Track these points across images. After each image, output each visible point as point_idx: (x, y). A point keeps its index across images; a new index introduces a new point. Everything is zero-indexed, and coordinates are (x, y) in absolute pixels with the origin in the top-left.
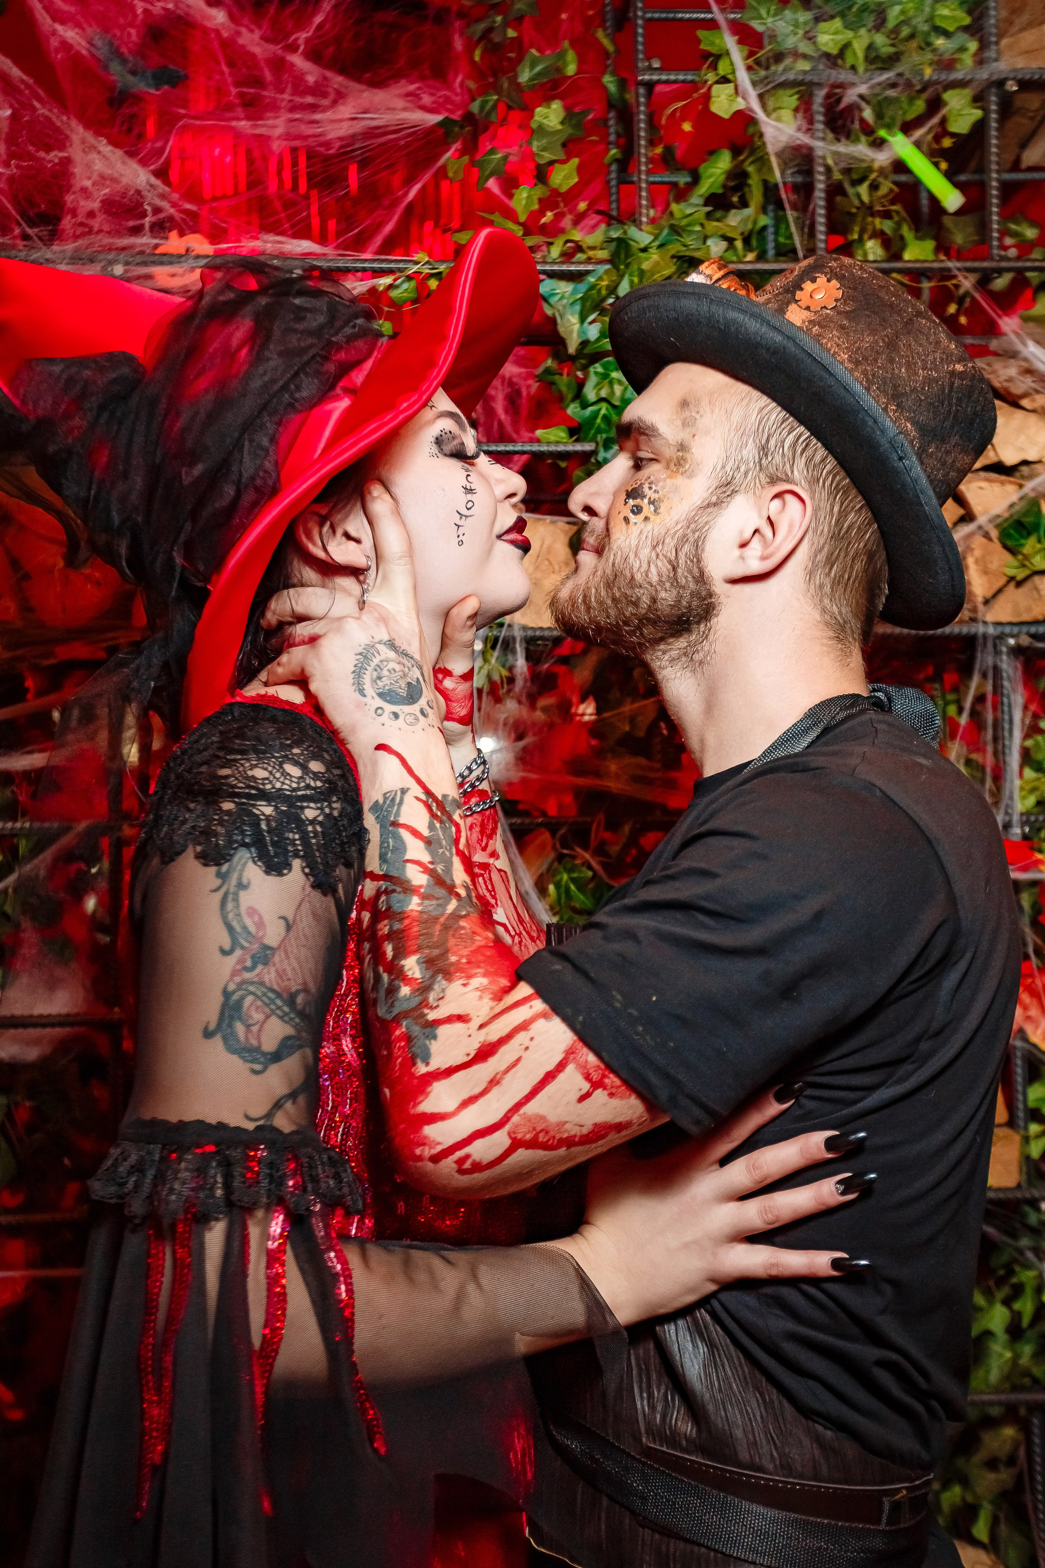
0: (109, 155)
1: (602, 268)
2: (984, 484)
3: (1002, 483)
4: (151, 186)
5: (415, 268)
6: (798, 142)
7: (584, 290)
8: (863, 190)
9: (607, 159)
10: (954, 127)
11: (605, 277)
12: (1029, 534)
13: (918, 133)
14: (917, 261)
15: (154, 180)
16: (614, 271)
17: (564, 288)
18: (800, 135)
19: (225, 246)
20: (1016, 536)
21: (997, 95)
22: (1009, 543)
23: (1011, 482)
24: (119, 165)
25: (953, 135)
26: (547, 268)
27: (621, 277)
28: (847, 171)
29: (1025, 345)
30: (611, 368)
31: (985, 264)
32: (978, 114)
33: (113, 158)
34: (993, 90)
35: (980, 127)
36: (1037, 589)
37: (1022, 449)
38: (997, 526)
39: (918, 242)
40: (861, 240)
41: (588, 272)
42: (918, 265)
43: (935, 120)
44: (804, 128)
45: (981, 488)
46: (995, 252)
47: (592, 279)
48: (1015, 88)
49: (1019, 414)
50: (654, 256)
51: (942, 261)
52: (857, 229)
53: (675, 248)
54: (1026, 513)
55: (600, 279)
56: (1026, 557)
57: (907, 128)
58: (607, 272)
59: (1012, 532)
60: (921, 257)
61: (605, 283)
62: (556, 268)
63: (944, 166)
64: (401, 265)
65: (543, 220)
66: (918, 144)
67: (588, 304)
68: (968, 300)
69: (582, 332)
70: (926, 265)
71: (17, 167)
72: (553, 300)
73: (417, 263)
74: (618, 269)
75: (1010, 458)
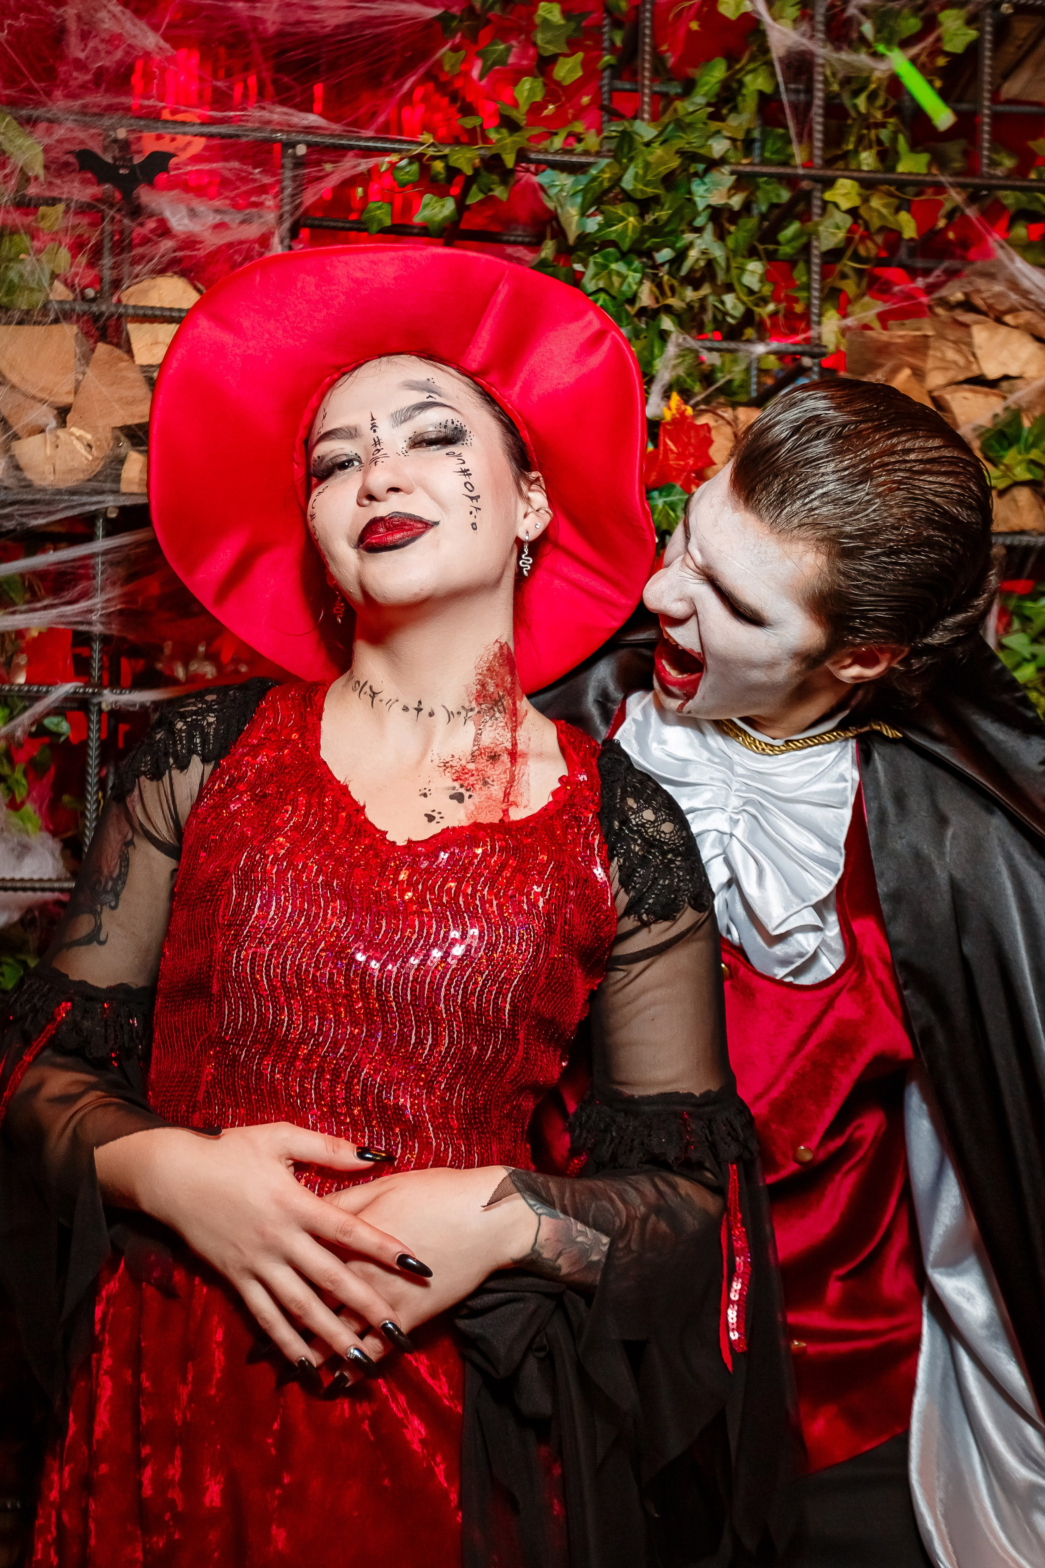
0: (119, 15)
1: (604, 162)
2: (968, 395)
3: (986, 394)
4: (160, 48)
5: (420, 149)
6: (803, 48)
7: (585, 182)
8: (861, 102)
9: (601, 65)
10: (948, 48)
11: (607, 170)
12: (1010, 445)
13: (914, 50)
14: (910, 174)
15: (162, 43)
16: (616, 165)
17: (565, 181)
18: (805, 41)
19: (232, 114)
20: (997, 447)
21: (991, 17)
22: (991, 454)
23: (995, 394)
24: (128, 25)
25: (947, 54)
26: (550, 157)
27: (625, 169)
28: (846, 81)
29: (1012, 261)
30: (612, 258)
31: (977, 181)
32: (973, 34)
33: (123, 19)
34: (989, 12)
35: (973, 48)
36: (1015, 501)
37: (1004, 364)
38: (979, 436)
39: (913, 156)
40: (856, 152)
41: (590, 165)
42: (912, 178)
43: (931, 39)
44: (808, 34)
45: (965, 398)
46: (985, 169)
47: (594, 172)
48: (1010, 11)
49: (1003, 330)
50: (658, 151)
51: (935, 175)
52: (852, 139)
53: (679, 143)
54: (1009, 424)
55: (602, 171)
56: (1009, 468)
57: (904, 44)
58: (608, 165)
59: (994, 443)
60: (915, 170)
61: (607, 176)
62: (558, 158)
63: (938, 84)
64: (404, 147)
65: (545, 113)
66: (913, 61)
67: (589, 196)
68: (958, 215)
69: (581, 224)
70: (920, 178)
71: (27, 20)
72: (553, 192)
73: (422, 144)
74: (620, 163)
75: (992, 371)
